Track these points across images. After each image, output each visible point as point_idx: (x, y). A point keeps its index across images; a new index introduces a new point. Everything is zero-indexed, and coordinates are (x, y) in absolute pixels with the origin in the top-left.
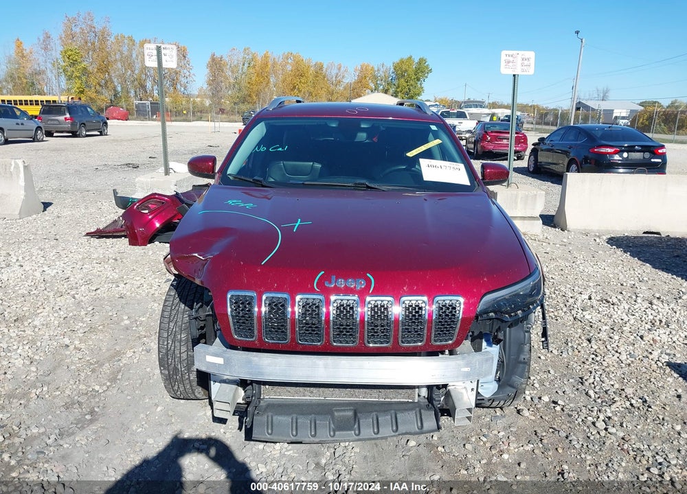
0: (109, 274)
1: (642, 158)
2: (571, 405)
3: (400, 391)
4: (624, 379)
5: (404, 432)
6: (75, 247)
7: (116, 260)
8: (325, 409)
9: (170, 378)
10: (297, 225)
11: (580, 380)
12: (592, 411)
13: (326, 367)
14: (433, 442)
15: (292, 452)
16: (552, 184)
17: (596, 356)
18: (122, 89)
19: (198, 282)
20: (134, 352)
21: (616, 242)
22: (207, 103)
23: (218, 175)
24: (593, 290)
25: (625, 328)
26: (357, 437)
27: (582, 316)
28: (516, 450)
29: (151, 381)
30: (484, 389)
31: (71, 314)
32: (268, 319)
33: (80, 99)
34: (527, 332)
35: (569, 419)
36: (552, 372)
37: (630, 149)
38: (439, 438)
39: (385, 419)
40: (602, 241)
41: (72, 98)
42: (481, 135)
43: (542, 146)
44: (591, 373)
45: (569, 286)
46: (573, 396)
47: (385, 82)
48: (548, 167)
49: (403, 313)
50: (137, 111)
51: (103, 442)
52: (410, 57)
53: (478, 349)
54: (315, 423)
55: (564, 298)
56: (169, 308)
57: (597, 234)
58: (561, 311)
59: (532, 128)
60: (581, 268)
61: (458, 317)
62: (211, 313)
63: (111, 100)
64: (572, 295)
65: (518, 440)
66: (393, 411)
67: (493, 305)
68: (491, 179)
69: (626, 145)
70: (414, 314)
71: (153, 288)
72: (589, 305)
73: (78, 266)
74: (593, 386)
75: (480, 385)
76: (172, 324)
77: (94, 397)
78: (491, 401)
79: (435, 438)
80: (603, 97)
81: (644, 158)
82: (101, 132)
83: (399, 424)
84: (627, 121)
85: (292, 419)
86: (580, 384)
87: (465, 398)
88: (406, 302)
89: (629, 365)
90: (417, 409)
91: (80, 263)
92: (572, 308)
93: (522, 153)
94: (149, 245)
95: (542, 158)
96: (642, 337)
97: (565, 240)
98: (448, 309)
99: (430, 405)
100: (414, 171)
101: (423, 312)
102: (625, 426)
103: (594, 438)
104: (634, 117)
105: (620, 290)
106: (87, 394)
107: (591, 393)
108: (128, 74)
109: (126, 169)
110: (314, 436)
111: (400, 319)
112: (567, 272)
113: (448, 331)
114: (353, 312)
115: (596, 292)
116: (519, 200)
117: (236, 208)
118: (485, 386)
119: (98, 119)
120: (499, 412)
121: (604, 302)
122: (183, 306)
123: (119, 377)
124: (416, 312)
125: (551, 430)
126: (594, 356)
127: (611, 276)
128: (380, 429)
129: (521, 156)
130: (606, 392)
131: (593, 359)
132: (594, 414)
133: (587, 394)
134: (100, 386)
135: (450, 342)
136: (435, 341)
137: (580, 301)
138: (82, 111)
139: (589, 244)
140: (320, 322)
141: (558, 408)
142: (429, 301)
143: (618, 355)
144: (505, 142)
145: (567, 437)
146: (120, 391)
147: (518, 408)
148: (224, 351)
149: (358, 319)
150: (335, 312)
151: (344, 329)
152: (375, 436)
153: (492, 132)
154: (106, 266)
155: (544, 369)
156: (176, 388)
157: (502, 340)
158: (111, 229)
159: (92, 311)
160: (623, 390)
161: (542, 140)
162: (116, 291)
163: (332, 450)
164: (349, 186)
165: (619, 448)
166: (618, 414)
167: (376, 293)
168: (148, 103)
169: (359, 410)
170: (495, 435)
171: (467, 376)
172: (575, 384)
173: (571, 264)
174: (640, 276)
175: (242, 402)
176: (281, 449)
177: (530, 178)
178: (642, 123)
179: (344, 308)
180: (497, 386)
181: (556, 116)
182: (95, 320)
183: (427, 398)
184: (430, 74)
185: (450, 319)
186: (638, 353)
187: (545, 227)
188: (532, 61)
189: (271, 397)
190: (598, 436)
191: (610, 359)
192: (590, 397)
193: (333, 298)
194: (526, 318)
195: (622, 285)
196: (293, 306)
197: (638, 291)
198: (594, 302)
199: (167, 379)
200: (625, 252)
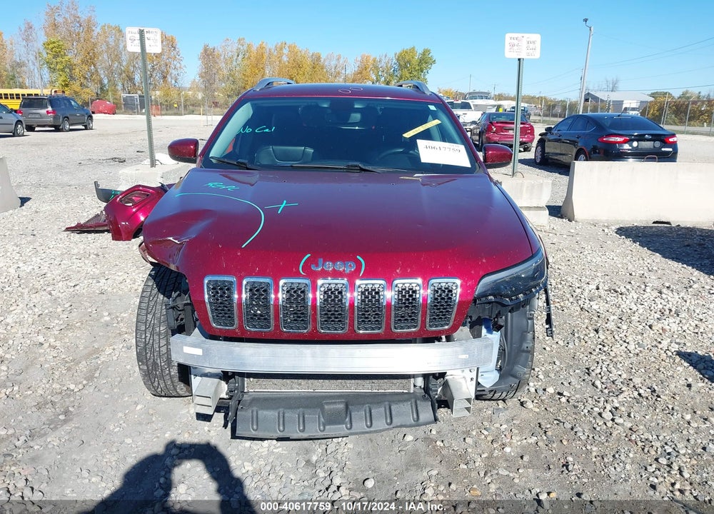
0: (89, 269)
1: (652, 147)
2: (577, 396)
3: (395, 381)
4: (632, 368)
5: (399, 424)
6: (54, 243)
7: (98, 255)
8: (314, 402)
9: (149, 374)
10: (282, 206)
11: (587, 371)
12: (599, 402)
13: (313, 356)
14: (431, 437)
15: (281, 449)
16: (559, 175)
17: (604, 346)
18: (109, 81)
19: (173, 267)
20: (114, 349)
21: (625, 232)
22: (200, 96)
23: (199, 158)
24: (601, 280)
25: (633, 318)
26: (348, 431)
27: (589, 306)
28: (519, 443)
29: (131, 379)
30: (484, 378)
31: (47, 311)
32: (250, 306)
33: (63, 92)
34: (530, 319)
35: (575, 410)
36: (557, 363)
37: (640, 138)
38: (438, 432)
39: (378, 411)
40: (611, 231)
41: (55, 92)
42: (486, 126)
43: (549, 137)
44: (598, 363)
45: (576, 277)
46: (579, 387)
47: (387, 73)
48: (556, 158)
49: (396, 297)
50: (124, 105)
51: (77, 442)
52: (414, 48)
53: (477, 335)
54: (304, 417)
55: (571, 288)
56: (147, 299)
57: (606, 224)
58: (567, 302)
59: (540, 120)
60: (589, 258)
61: (455, 301)
62: (189, 301)
63: (97, 94)
64: (579, 286)
65: (521, 433)
66: (387, 403)
67: (492, 289)
68: (493, 161)
69: (636, 134)
70: (408, 298)
71: (137, 284)
72: (596, 295)
73: (56, 263)
74: (600, 376)
75: (480, 374)
76: (150, 316)
77: (69, 396)
78: (493, 393)
79: (434, 432)
80: (613, 88)
81: (654, 147)
82: (86, 126)
83: (393, 416)
84: (637, 112)
85: (279, 414)
86: (586, 375)
87: (464, 388)
88: (399, 285)
89: (637, 355)
90: (413, 400)
91: (59, 259)
92: (579, 298)
93: (529, 145)
94: (133, 240)
95: (549, 148)
96: (650, 327)
97: (572, 231)
98: (444, 292)
99: (426, 395)
100: (411, 154)
101: (418, 296)
102: (633, 417)
103: (601, 429)
104: (644, 108)
105: (628, 280)
106: (61, 393)
107: (598, 383)
108: (115, 66)
109: (111, 163)
110: (303, 431)
111: (393, 303)
112: (574, 262)
113: (444, 315)
114: (342, 296)
115: (604, 282)
116: (525, 189)
117: (217, 190)
118: (485, 375)
119: (83, 113)
120: (501, 403)
121: (612, 291)
122: (161, 297)
123: (97, 375)
124: (410, 296)
125: (555, 422)
126: (601, 347)
127: (619, 266)
128: (373, 422)
129: (528, 148)
130: (613, 382)
131: (600, 349)
132: (601, 404)
133: (593, 384)
134: (76, 384)
135: (446, 327)
136: (431, 326)
137: (587, 291)
138: (65, 104)
139: (597, 234)
140: (305, 307)
141: (563, 400)
142: (423, 284)
143: (626, 345)
144: (511, 132)
145: (572, 429)
146: (96, 390)
147: (522, 400)
148: (203, 341)
149: (347, 305)
150: (322, 297)
151: (332, 314)
152: (368, 430)
153: (497, 123)
154: (87, 262)
155: (549, 360)
156: (156, 384)
157: (503, 326)
158: (92, 223)
159: (70, 308)
160: (631, 380)
161: (549, 130)
162: (96, 287)
163: (324, 447)
164: (341, 169)
165: (627, 439)
166: (626, 404)
167: (366, 276)
168: (136, 96)
169: (350, 402)
170: (497, 428)
171: (465, 363)
172: (581, 375)
173: (578, 254)
174: (649, 266)
175: (226, 397)
176: (269, 446)
177: (537, 170)
178: (653, 114)
179: (332, 293)
180: (498, 375)
181: (564, 108)
182: (73, 317)
183: (424, 389)
184: (433, 65)
185: (446, 302)
186: (647, 342)
187: (552, 218)
188: (538, 45)
189: (256, 390)
190: (605, 427)
191: (618, 349)
192: (597, 387)
193: (320, 282)
194: (528, 302)
195: (631, 274)
196: (276, 292)
197: (647, 280)
198: (602, 292)
199: (146, 375)
200: (634, 242)
